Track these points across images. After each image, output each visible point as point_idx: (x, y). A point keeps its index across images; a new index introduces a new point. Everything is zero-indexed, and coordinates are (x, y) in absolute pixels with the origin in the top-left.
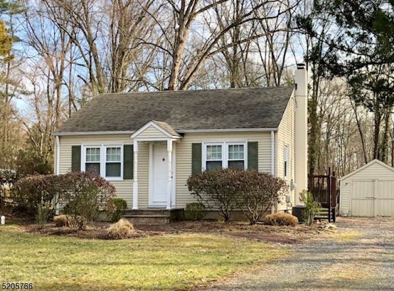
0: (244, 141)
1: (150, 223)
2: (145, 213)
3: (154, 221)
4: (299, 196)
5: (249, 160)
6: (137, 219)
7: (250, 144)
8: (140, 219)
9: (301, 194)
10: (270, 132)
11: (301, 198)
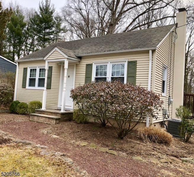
0: (125, 61)
1: (46, 121)
2: (46, 113)
3: (48, 120)
4: (176, 111)
5: (128, 77)
6: (39, 117)
7: (129, 63)
8: (40, 118)
9: (178, 110)
10: (147, 52)
11: (177, 113)
